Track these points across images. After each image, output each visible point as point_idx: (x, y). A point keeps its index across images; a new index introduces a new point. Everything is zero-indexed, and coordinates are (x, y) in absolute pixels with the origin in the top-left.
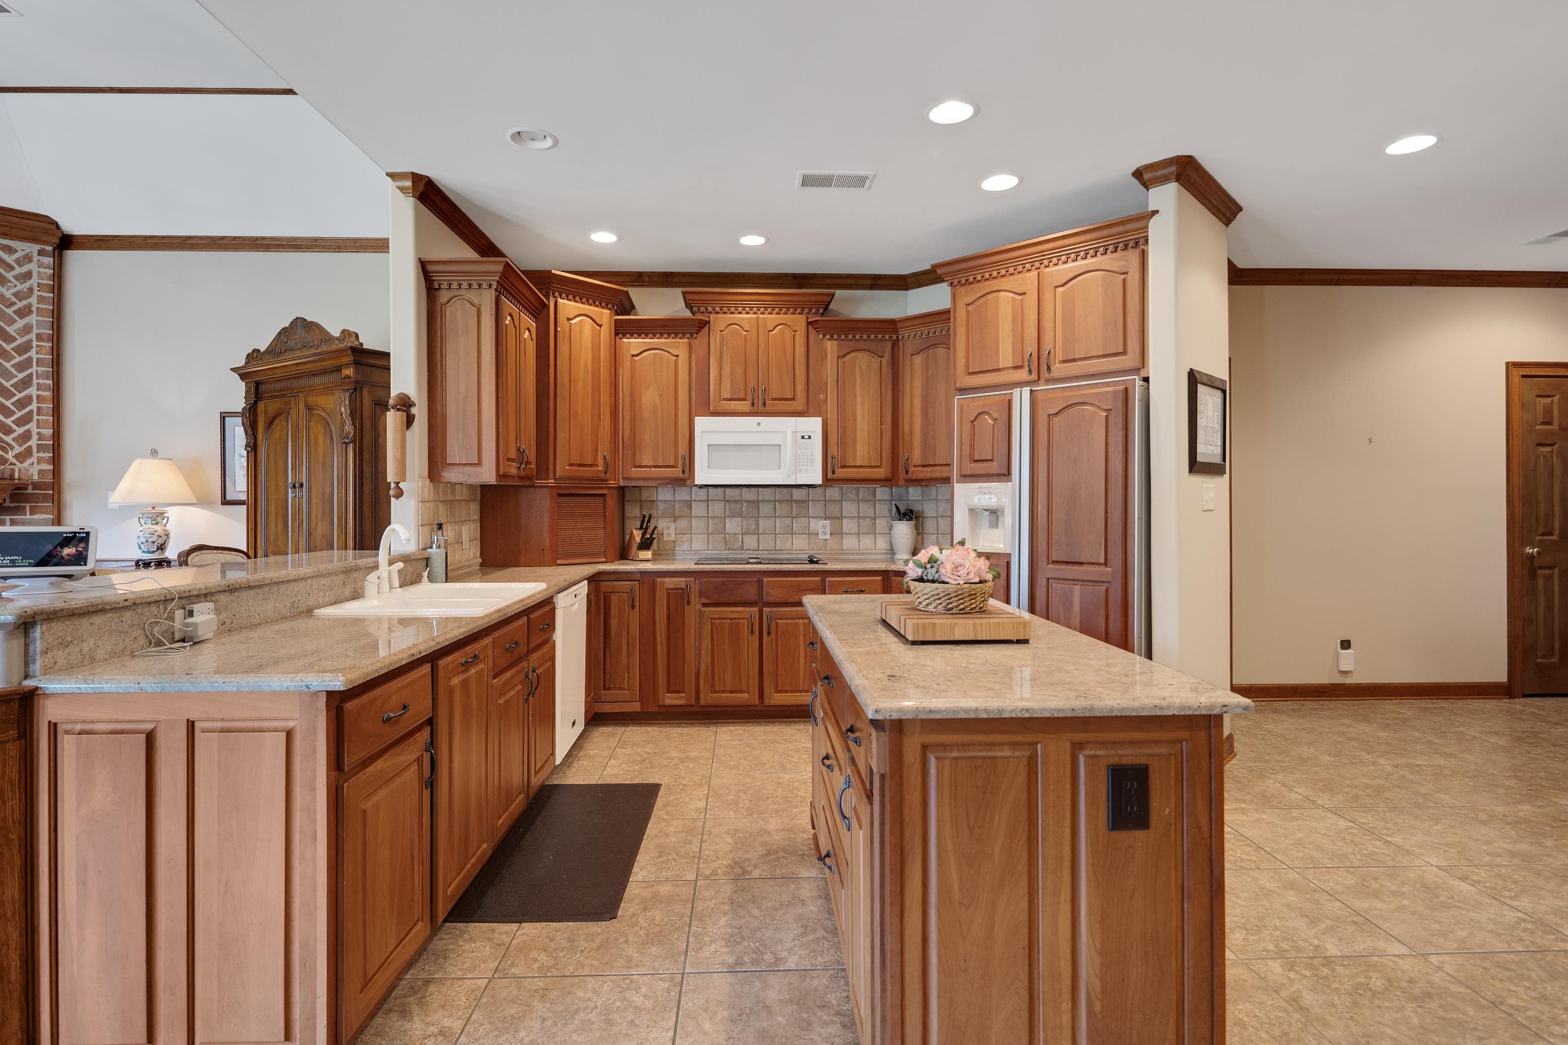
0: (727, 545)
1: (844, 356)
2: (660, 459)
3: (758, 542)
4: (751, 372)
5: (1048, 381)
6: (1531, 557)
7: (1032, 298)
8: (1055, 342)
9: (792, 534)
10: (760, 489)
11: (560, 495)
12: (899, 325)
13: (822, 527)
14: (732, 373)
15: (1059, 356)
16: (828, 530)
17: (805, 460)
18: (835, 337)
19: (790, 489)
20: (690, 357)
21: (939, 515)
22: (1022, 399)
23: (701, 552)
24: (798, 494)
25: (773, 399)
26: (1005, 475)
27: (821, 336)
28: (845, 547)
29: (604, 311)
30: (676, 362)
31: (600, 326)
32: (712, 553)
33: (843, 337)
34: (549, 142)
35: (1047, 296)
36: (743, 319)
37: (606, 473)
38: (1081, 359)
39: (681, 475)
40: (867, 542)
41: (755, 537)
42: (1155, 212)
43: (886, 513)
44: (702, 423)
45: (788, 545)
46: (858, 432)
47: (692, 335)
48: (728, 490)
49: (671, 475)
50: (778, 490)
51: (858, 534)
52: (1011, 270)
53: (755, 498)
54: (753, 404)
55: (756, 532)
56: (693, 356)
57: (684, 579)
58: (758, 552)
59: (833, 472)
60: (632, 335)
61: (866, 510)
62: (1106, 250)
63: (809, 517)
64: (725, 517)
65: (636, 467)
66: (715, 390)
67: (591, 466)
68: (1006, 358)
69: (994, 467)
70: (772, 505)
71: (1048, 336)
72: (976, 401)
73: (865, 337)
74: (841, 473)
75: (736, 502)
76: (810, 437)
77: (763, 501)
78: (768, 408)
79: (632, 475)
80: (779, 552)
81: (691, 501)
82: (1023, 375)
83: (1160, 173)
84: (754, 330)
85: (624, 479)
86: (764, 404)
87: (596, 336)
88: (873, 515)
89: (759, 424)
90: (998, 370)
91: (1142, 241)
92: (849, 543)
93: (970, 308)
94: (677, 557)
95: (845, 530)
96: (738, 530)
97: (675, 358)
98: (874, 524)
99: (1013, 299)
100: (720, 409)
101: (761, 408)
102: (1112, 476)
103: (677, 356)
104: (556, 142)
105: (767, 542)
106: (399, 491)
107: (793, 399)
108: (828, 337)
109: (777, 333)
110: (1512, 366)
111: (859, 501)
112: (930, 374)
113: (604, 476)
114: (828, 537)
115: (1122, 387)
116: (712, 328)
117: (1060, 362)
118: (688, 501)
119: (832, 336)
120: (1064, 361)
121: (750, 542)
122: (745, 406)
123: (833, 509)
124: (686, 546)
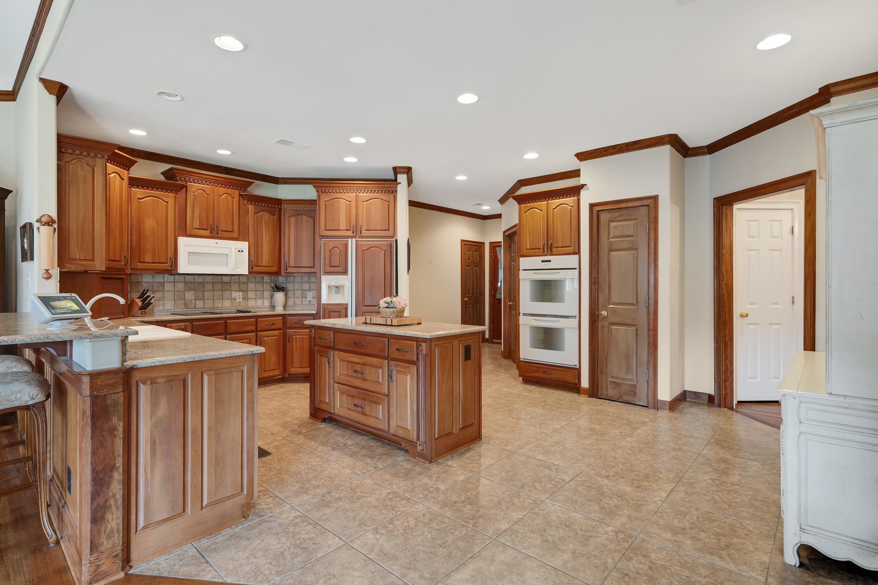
0: (186, 306)
1: (257, 213)
2: (157, 259)
3: (204, 304)
4: (211, 216)
5: (360, 237)
6: (466, 301)
7: (353, 204)
8: (363, 222)
9: (222, 299)
10: (205, 276)
11: (103, 278)
12: (283, 202)
13: (238, 295)
14: (200, 215)
15: (364, 227)
16: (241, 297)
17: (240, 263)
18: (253, 203)
19: (221, 276)
20: (175, 204)
21: (295, 289)
22: (352, 244)
23: (171, 310)
24: (225, 279)
25: (222, 231)
26: (345, 272)
27: (246, 202)
28: (249, 305)
29: (125, 171)
30: (167, 206)
31: (123, 180)
32: (178, 310)
33: (256, 204)
34: (178, 98)
35: (360, 204)
36: (206, 187)
37: (125, 265)
38: (373, 230)
39: (170, 268)
40: (259, 303)
41: (202, 301)
42: (400, 183)
43: (269, 288)
44: (182, 241)
45: (220, 305)
46: (264, 250)
47: (176, 192)
48: (186, 276)
49: (163, 268)
50: (215, 276)
51: (256, 299)
52: (345, 191)
53: (202, 281)
54: (211, 233)
55: (203, 299)
56: (177, 204)
57: (183, 324)
58: (204, 309)
59: (252, 269)
60: (138, 187)
61: (259, 286)
62: (382, 192)
63: (231, 291)
64: (185, 291)
65: (140, 262)
66: (190, 223)
67: (118, 261)
68: (343, 225)
69: (340, 269)
70: (211, 285)
71: (360, 219)
72: (332, 243)
73: (267, 205)
74: (256, 269)
75: (192, 283)
76: (242, 251)
77: (207, 282)
78: (219, 235)
79: (138, 267)
80: (216, 309)
81: (164, 282)
82: (350, 233)
83: (402, 170)
84: (212, 194)
85: (132, 269)
86: (218, 233)
87: (121, 185)
88: (262, 289)
89: (217, 243)
90: (340, 230)
91: (394, 191)
92: (251, 303)
93: (327, 203)
94: (155, 314)
95: (249, 297)
96: (193, 298)
97: (166, 203)
98: (263, 294)
99: (346, 203)
100: (193, 233)
101: (216, 235)
102: (387, 274)
103: (167, 202)
104: (183, 99)
105: (209, 304)
106: (49, 275)
107: (232, 232)
108: (249, 203)
109: (223, 198)
110: (462, 241)
111: (256, 282)
112: (299, 226)
113: (124, 267)
114: (241, 300)
115: (389, 243)
116: (188, 189)
117: (365, 230)
118: (162, 282)
119: (251, 203)
120: (367, 230)
121: (200, 304)
122: (207, 233)
123: (244, 287)
124: (161, 307)
